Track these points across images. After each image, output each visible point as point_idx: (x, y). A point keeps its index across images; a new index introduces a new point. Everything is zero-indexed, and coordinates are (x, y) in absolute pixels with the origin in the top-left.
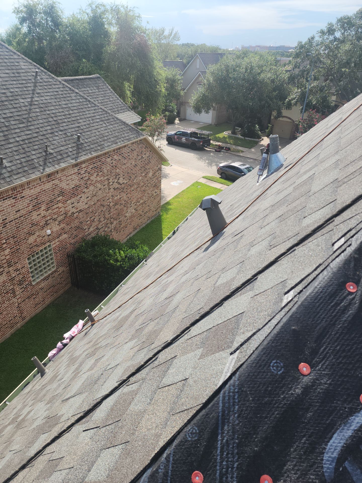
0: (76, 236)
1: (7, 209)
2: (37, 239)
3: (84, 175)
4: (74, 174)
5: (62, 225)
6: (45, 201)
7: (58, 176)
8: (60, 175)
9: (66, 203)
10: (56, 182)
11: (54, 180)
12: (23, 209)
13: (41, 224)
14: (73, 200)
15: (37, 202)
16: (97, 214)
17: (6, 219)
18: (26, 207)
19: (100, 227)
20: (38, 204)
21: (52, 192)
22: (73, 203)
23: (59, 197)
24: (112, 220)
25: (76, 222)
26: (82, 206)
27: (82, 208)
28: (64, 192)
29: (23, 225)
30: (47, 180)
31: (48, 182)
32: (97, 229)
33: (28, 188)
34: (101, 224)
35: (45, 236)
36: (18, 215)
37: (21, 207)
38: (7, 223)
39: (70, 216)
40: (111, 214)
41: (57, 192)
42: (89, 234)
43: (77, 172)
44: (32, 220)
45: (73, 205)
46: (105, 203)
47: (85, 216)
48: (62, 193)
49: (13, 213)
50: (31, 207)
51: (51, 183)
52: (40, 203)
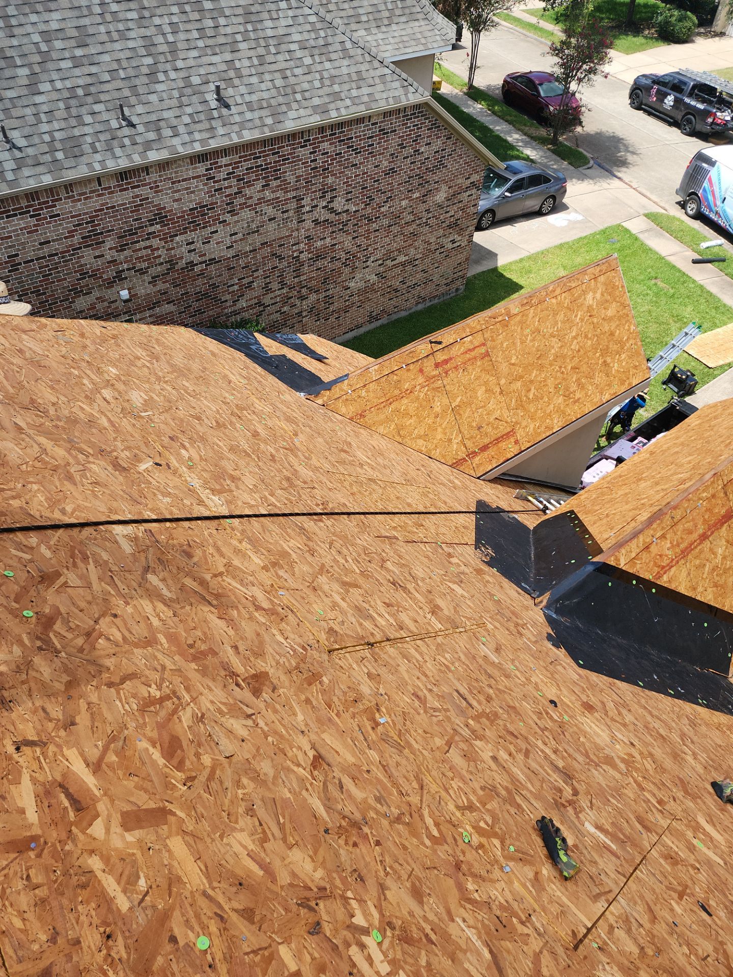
0: (199, 312)
1: (18, 235)
2: (95, 304)
3: (226, 183)
4: (194, 178)
5: (161, 286)
6: (113, 230)
7: (150, 178)
8: (154, 176)
9: (172, 241)
10: (144, 191)
11: (138, 186)
12: (57, 240)
13: (105, 276)
14: (190, 236)
15: (92, 231)
16: (261, 272)
17: (17, 255)
18: (66, 238)
19: (267, 300)
20: (95, 235)
21: (131, 212)
22: (193, 242)
23: (152, 225)
24: (303, 290)
25: (199, 282)
26: (215, 250)
27: (216, 255)
28: (166, 216)
29: (59, 272)
30: (119, 186)
31: (121, 191)
32: (260, 304)
33: (69, 198)
34: (272, 295)
35: (116, 301)
36: (46, 250)
37: (50, 235)
38: (20, 264)
39: (182, 269)
40: (303, 278)
41: (145, 215)
42: (236, 313)
43: (204, 175)
44: (81, 266)
45: (192, 247)
46: (286, 252)
47: (226, 274)
48: (161, 217)
49: (34, 246)
50: (77, 239)
51: (130, 193)
52: (102, 233)
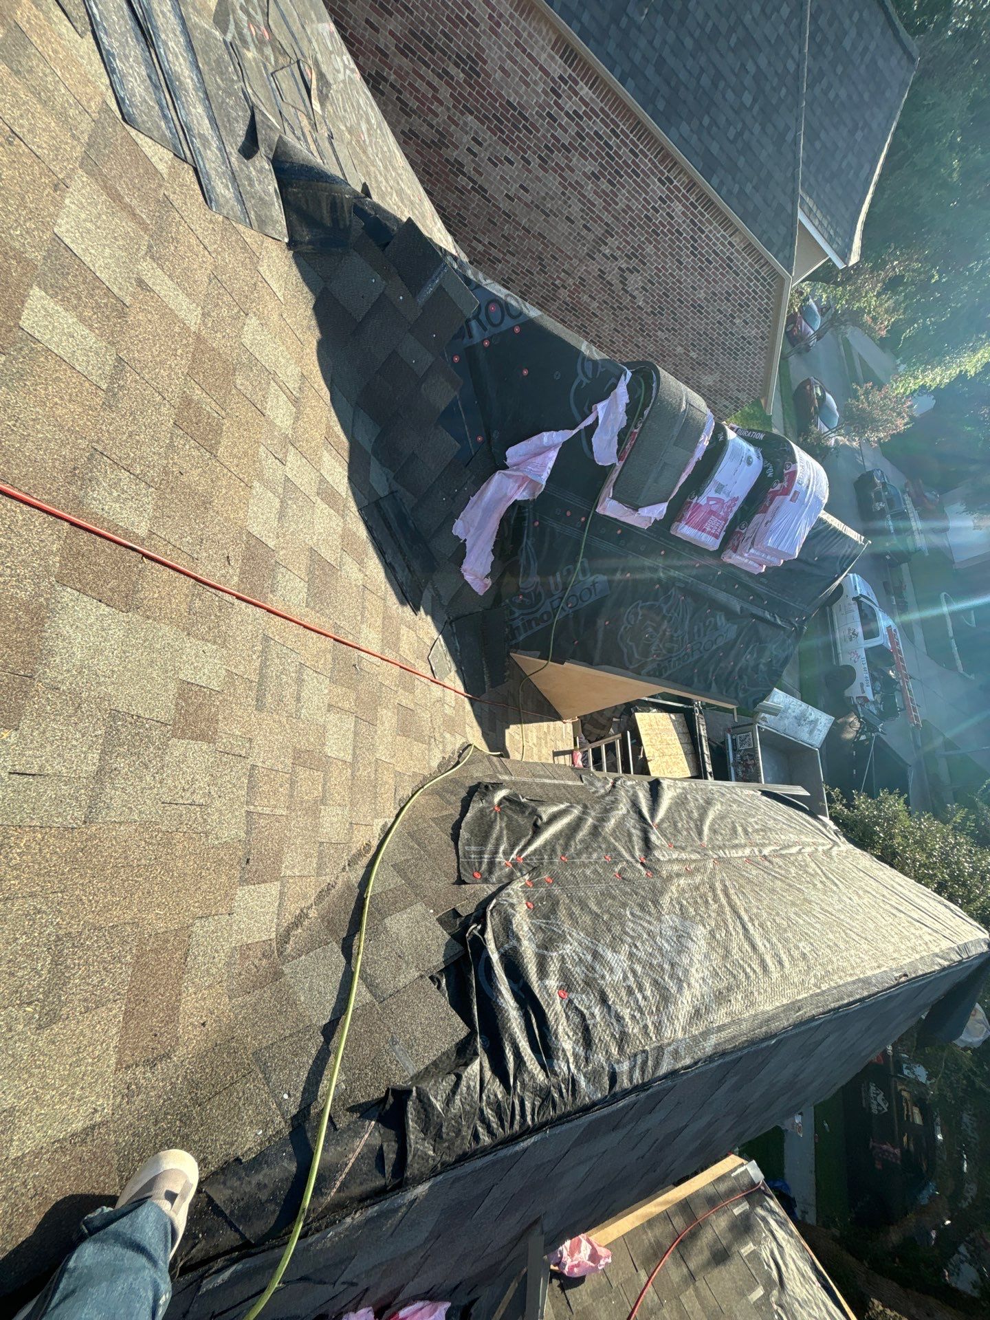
3: (565, 120)
9: (462, 112)
14: (484, 133)
21: (448, 18)
22: (480, 144)
23: (456, 64)
26: (495, 184)
27: (490, 189)
28: (478, 75)
41: (459, 43)
43: (554, 81)
46: (552, 270)
47: (484, 220)
48: (472, 68)
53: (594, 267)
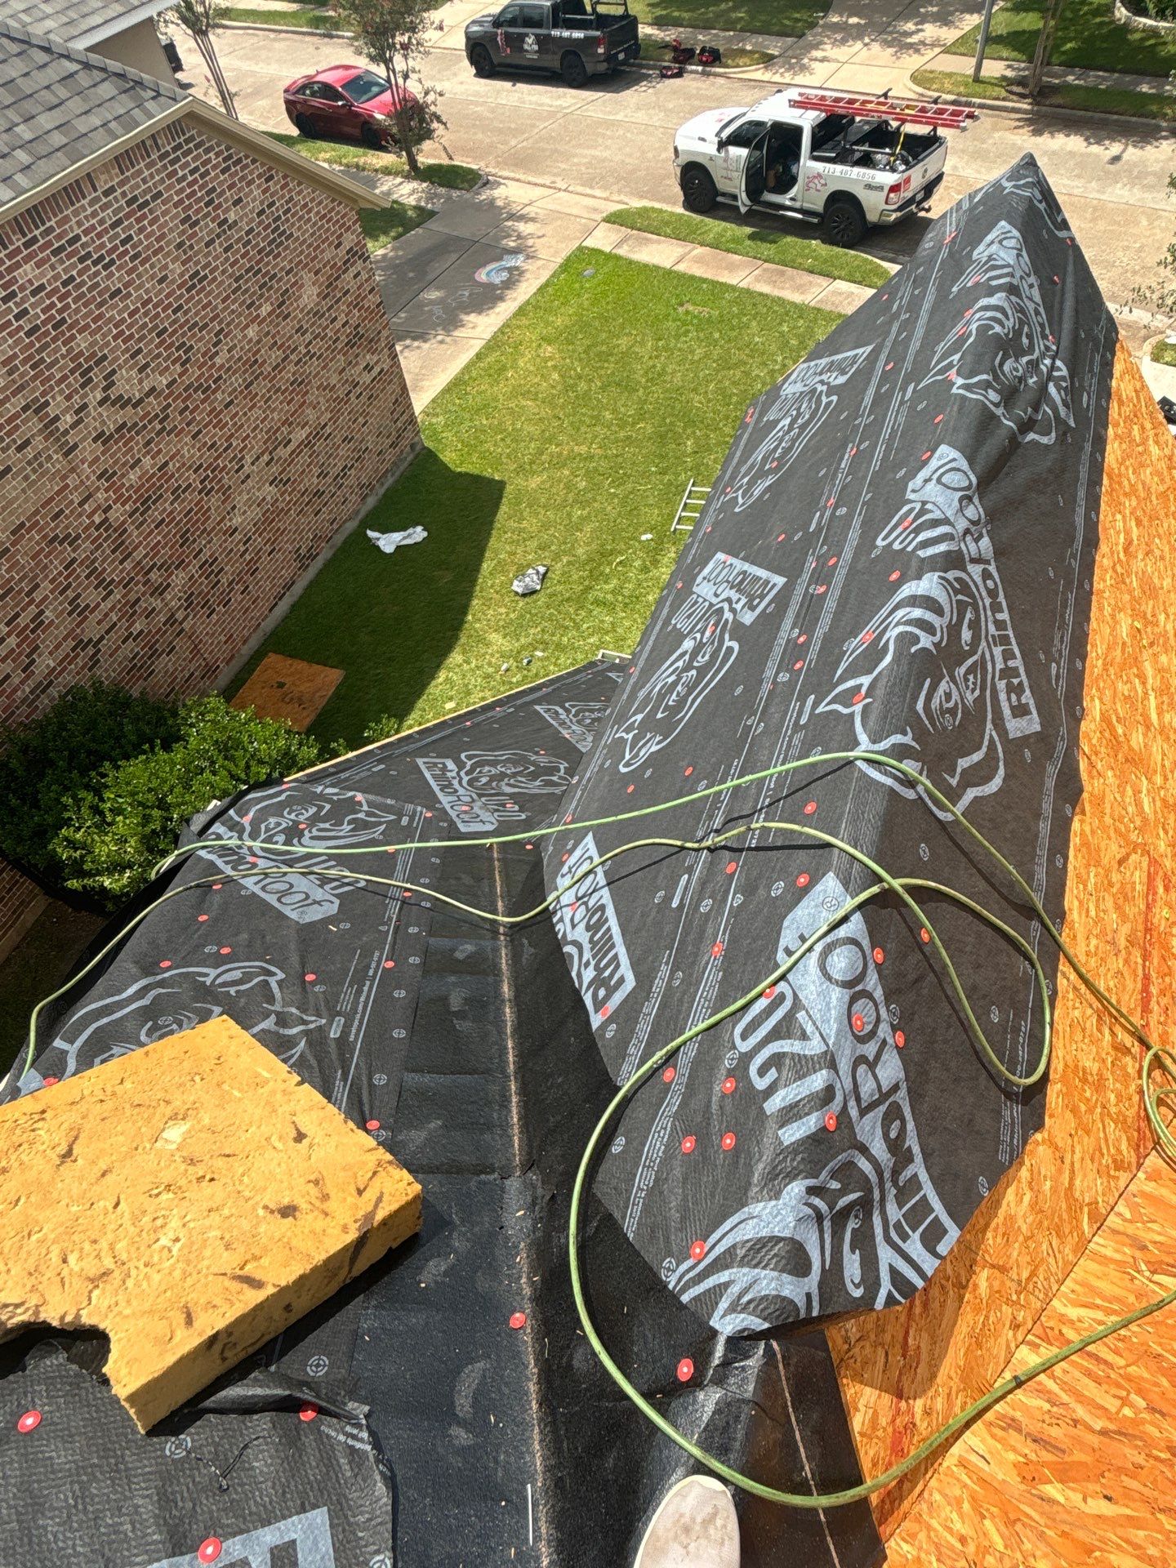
53: (89, 449)
